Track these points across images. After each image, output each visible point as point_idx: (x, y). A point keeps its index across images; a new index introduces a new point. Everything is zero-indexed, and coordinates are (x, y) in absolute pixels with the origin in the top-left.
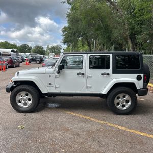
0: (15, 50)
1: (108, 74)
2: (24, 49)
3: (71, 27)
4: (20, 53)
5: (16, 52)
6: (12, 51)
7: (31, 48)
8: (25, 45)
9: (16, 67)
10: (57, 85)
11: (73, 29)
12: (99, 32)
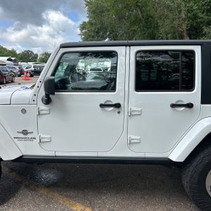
0: (13, 59)
1: (190, 106)
2: (27, 56)
3: (93, 22)
4: (20, 63)
5: (15, 61)
6: (8, 60)
7: (36, 55)
8: (28, 52)
9: (7, 83)
10: (45, 136)
11: (96, 24)
12: (135, 28)
